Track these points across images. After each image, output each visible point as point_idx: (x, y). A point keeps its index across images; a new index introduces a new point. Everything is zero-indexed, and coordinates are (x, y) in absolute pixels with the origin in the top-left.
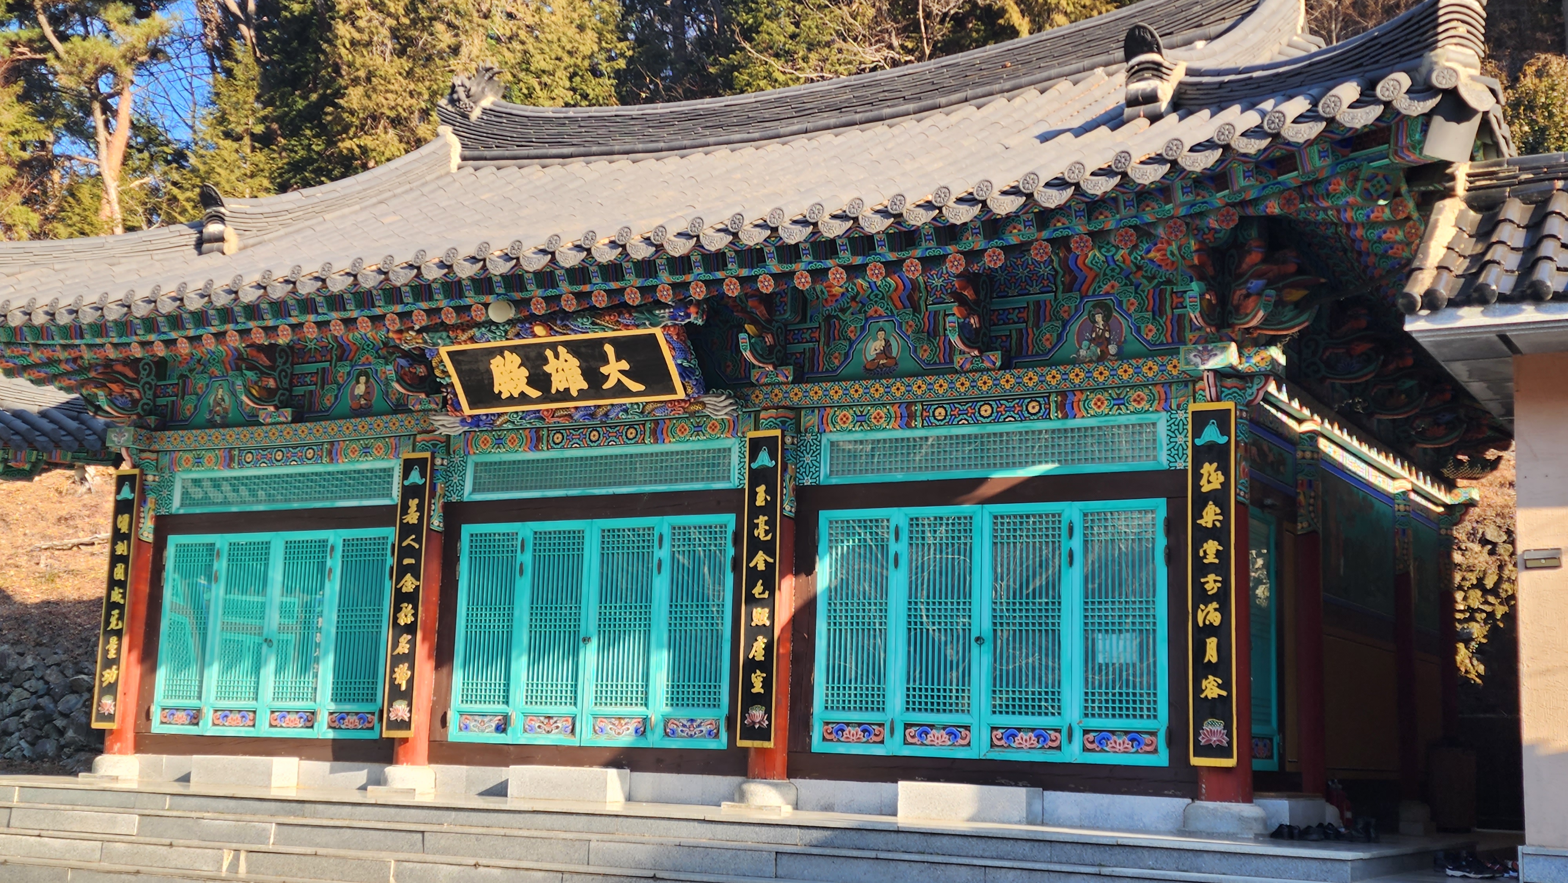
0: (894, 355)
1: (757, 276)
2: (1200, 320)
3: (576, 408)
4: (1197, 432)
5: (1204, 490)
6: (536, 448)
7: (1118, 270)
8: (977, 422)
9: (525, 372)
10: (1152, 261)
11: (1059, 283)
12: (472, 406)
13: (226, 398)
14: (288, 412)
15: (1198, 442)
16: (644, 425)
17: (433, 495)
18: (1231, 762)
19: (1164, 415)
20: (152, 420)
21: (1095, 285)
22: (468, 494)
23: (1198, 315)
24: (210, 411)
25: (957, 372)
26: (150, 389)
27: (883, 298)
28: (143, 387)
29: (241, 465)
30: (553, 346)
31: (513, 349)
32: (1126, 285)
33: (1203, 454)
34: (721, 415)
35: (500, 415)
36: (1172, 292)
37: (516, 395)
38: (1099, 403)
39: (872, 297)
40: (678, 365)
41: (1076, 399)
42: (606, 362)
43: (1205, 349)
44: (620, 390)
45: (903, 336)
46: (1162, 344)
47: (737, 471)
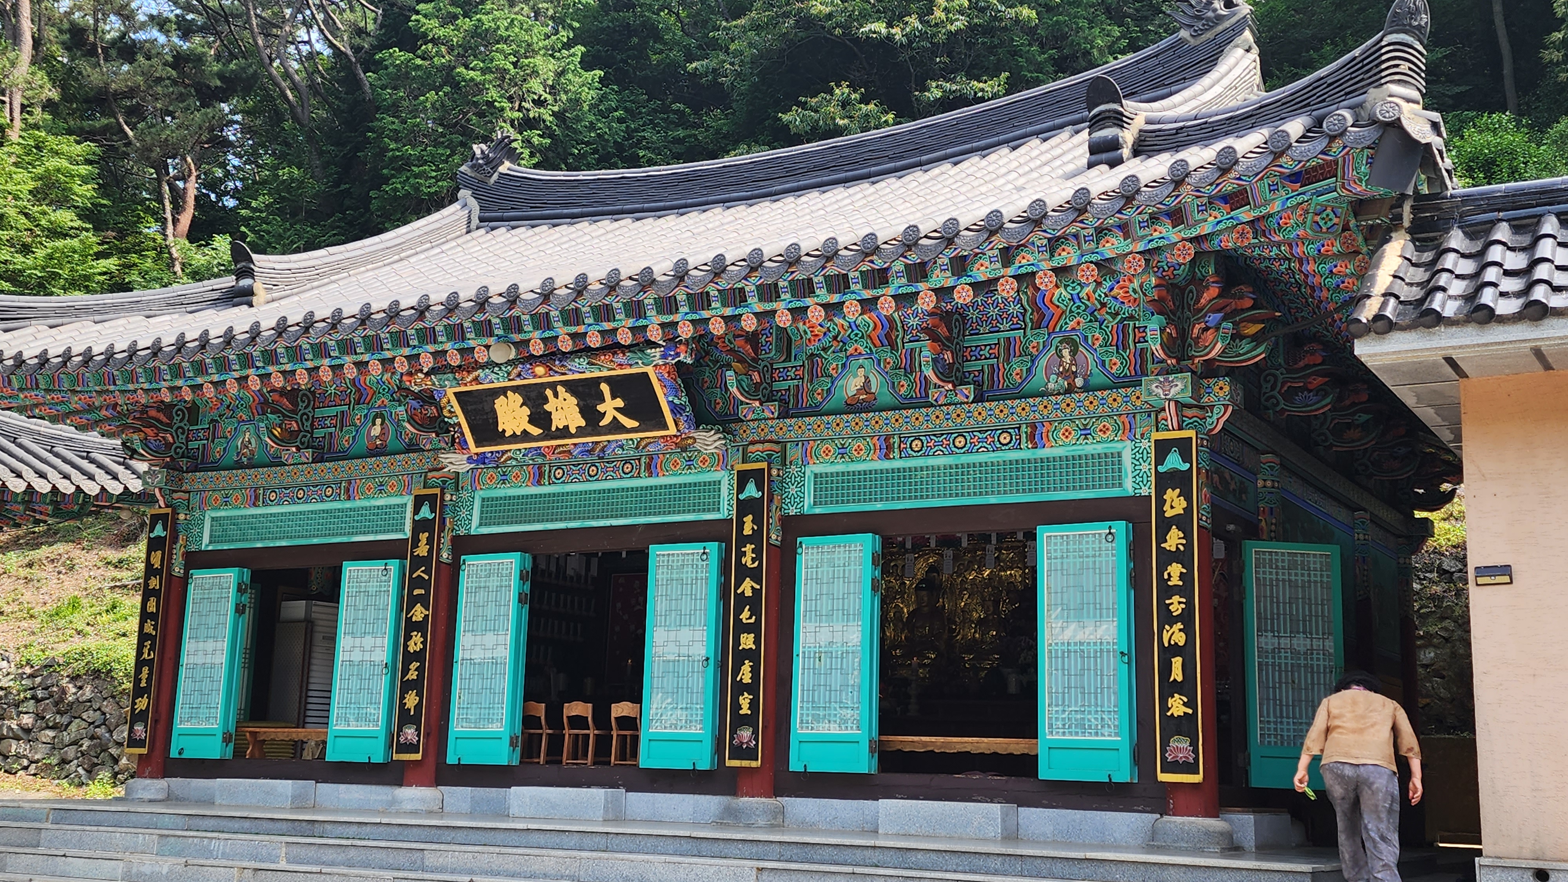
0: (873, 390)
1: (741, 315)
2: (1161, 352)
3: (575, 445)
4: (1160, 459)
5: (1167, 515)
6: (539, 483)
7: (1083, 307)
8: (952, 453)
9: (526, 411)
10: (1115, 298)
11: (1028, 320)
12: (478, 444)
13: (253, 441)
14: (308, 453)
15: (1161, 469)
16: (639, 460)
17: (442, 529)
18: (1197, 778)
19: (1129, 444)
20: (183, 463)
21: (1062, 322)
22: (475, 528)
23: (1159, 347)
24: (238, 454)
25: (932, 405)
26: (183, 433)
27: (862, 337)
28: (176, 431)
29: (265, 504)
30: (553, 386)
31: (516, 389)
32: (1091, 321)
33: (1165, 481)
34: (711, 449)
35: (504, 452)
36: (1135, 327)
37: (518, 433)
38: (1067, 434)
39: (852, 336)
40: (669, 402)
41: (1044, 430)
42: (603, 400)
43: (1166, 380)
44: (616, 427)
45: (883, 373)
46: (1125, 376)
47: (726, 503)
